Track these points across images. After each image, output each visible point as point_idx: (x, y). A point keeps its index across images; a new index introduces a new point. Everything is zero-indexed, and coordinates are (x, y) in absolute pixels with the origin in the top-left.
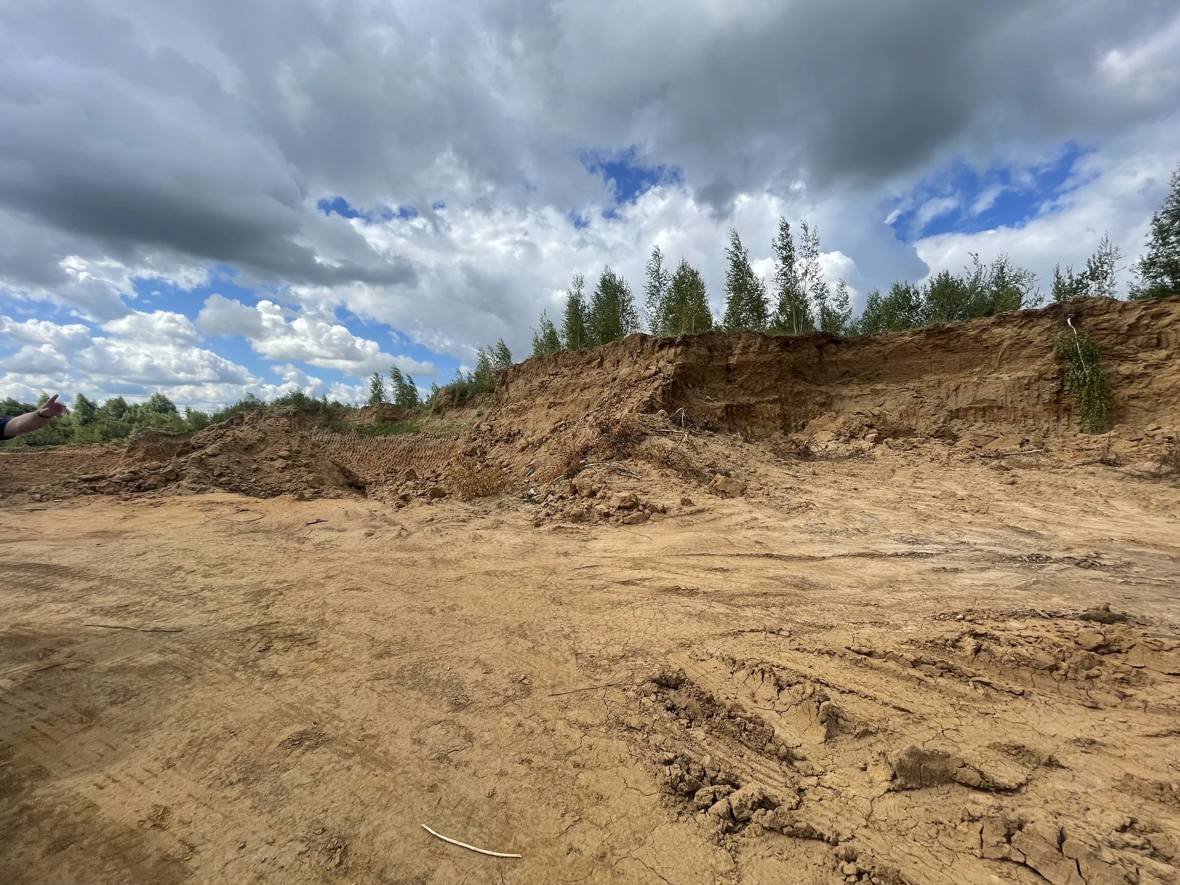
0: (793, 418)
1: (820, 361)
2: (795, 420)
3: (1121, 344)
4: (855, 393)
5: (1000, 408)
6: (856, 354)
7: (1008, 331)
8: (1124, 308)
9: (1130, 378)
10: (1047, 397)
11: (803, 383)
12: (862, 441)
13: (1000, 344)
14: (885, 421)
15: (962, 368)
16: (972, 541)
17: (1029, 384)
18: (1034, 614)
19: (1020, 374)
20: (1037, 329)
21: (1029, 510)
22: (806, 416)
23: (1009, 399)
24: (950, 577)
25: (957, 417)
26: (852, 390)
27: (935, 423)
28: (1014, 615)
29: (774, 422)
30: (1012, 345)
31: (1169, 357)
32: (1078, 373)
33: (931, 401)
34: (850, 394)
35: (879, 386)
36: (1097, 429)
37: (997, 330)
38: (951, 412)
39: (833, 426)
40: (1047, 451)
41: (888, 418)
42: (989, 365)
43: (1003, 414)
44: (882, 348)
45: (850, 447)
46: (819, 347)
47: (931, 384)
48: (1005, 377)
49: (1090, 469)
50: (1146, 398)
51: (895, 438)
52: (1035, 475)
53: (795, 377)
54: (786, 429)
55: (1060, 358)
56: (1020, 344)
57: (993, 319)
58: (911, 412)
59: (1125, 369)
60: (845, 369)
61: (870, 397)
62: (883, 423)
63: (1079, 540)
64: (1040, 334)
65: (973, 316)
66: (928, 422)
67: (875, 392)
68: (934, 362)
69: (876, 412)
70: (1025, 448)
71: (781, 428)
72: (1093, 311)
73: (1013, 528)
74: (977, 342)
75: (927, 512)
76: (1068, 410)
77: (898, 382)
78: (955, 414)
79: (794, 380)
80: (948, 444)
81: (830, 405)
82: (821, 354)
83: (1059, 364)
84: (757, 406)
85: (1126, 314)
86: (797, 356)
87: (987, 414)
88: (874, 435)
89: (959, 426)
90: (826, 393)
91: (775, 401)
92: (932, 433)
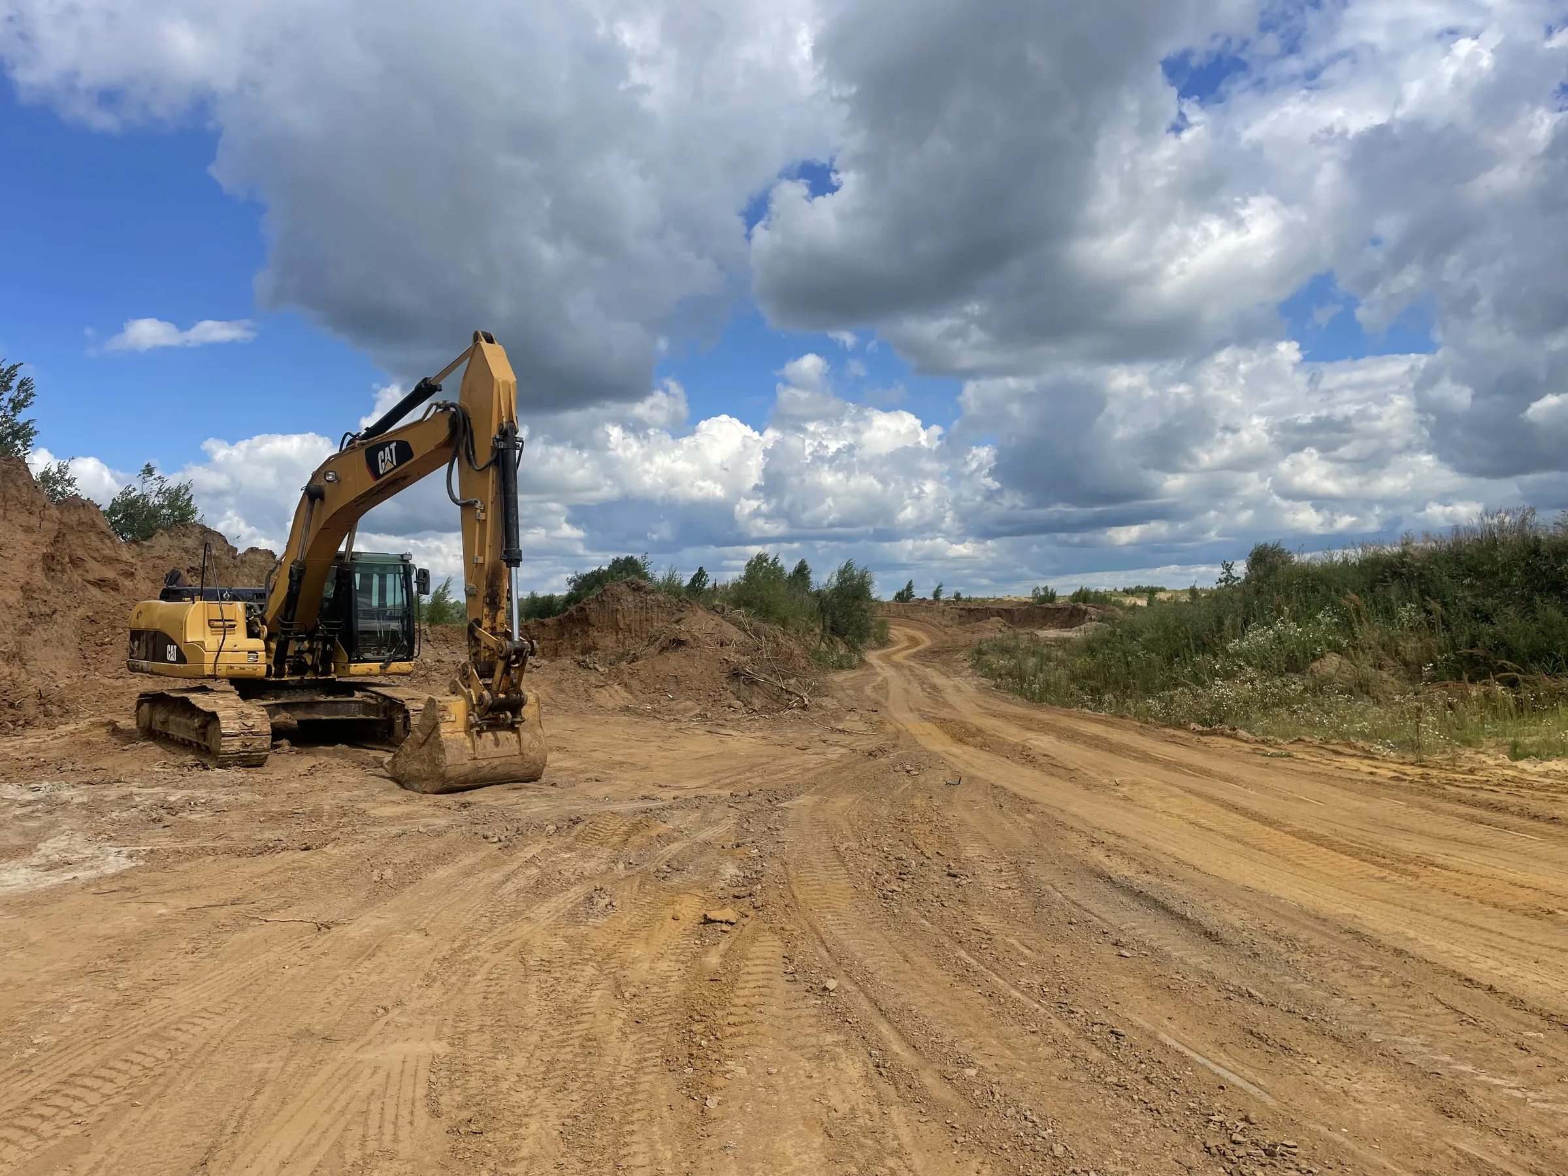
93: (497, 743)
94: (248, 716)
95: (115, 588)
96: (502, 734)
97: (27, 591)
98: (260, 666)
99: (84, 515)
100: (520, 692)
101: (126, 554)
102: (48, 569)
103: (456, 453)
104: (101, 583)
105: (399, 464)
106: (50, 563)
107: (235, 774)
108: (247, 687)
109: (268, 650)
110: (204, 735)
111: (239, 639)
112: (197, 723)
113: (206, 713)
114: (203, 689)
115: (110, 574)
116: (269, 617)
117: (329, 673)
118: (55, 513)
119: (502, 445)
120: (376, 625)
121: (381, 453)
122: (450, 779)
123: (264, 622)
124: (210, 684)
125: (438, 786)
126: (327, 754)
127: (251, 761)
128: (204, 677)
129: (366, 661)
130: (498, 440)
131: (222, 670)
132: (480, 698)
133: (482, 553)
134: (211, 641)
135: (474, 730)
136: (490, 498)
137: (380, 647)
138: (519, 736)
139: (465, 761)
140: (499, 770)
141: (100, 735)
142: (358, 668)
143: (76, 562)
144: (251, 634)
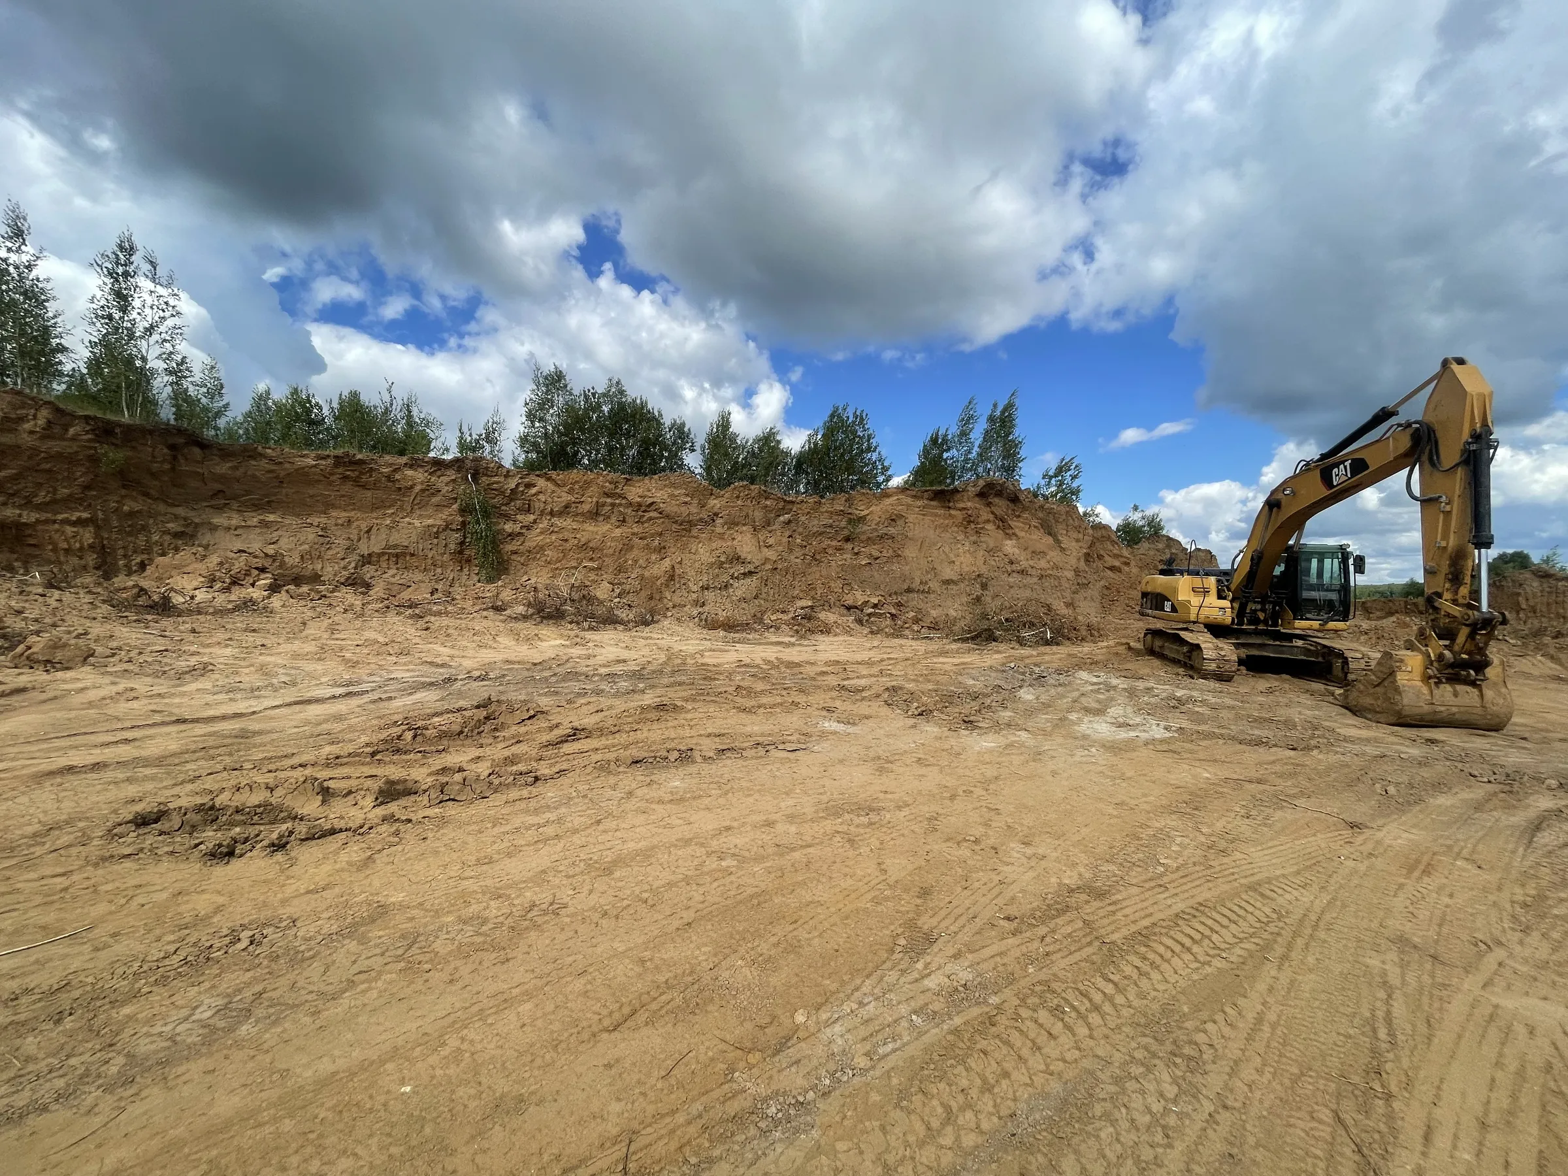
0: (121, 552)
1: (173, 469)
2: (125, 556)
3: (506, 505)
4: (234, 522)
5: (412, 555)
6: (235, 468)
7: (418, 476)
8: (508, 475)
9: (512, 536)
10: (452, 546)
11: (140, 498)
12: (251, 590)
13: (412, 487)
14: (282, 565)
15: (374, 507)
16: (399, 676)
17: (437, 532)
18: (449, 712)
19: (430, 522)
20: (445, 479)
21: (442, 649)
22: (148, 550)
23: (421, 547)
24: (386, 704)
25: (369, 563)
26: (229, 518)
27: (345, 568)
28: (436, 714)
29: (81, 558)
30: (423, 491)
31: (535, 522)
32: (476, 527)
33: (341, 542)
34: (226, 523)
35: (271, 517)
36: (490, 580)
37: (410, 473)
38: (363, 556)
39: (201, 567)
40: (453, 599)
41: (286, 559)
42: (401, 508)
43: (414, 561)
44: (274, 467)
45: (233, 597)
46: (173, 447)
47: (340, 522)
48: (417, 523)
49: (485, 613)
50: (522, 554)
51: (298, 585)
52: (445, 621)
53: (124, 487)
54: (106, 570)
55: (463, 511)
56: (430, 491)
57: (404, 460)
58: (315, 553)
59: (508, 527)
60: (218, 486)
61: (258, 530)
62: (281, 567)
63: (476, 666)
64: (447, 484)
65: (384, 451)
66: (336, 568)
67: (265, 524)
68: (343, 496)
69: (271, 552)
70: (436, 596)
71: (97, 568)
72: (487, 472)
73: (430, 663)
74: (389, 481)
75: (355, 659)
76: (468, 561)
77: (298, 516)
78: (367, 560)
79: (123, 492)
80: (362, 593)
81: (193, 536)
82: (175, 458)
83: (462, 516)
84: (40, 527)
85: (509, 480)
86: (130, 453)
87: (400, 561)
88: (268, 581)
89: (372, 573)
90: (185, 519)
91: (80, 522)
92: (342, 580)
93: (1456, 695)
94: (1222, 649)
95: (1119, 570)
96: (1459, 687)
97: (1077, 572)
98: (1227, 618)
99: (1104, 532)
100: (1486, 656)
101: (1126, 552)
102: (1087, 561)
103: (1418, 460)
104: (1112, 568)
105: (1352, 476)
106: (1087, 556)
107: (1213, 684)
108: (1217, 630)
109: (1232, 608)
110: (1190, 658)
111: (1212, 599)
112: (1185, 649)
113: (1192, 644)
114: (1186, 629)
115: (1117, 563)
116: (1233, 587)
117: (1277, 625)
118: (1090, 531)
119: (1473, 447)
120: (1314, 594)
121: (1336, 470)
122: (1405, 716)
123: (1229, 590)
124: (1191, 626)
125: (1393, 719)
126: (1276, 680)
127: (1222, 677)
128: (1190, 622)
129: (1307, 619)
130: (1469, 444)
131: (1202, 618)
132: (1441, 657)
133: (1445, 537)
134: (1195, 601)
135: (1432, 681)
136: (1457, 492)
137: (1320, 610)
138: (1481, 691)
139: (1422, 704)
140: (1457, 716)
141: (1122, 649)
142: (1299, 624)
143: (1100, 557)
144: (1220, 597)
